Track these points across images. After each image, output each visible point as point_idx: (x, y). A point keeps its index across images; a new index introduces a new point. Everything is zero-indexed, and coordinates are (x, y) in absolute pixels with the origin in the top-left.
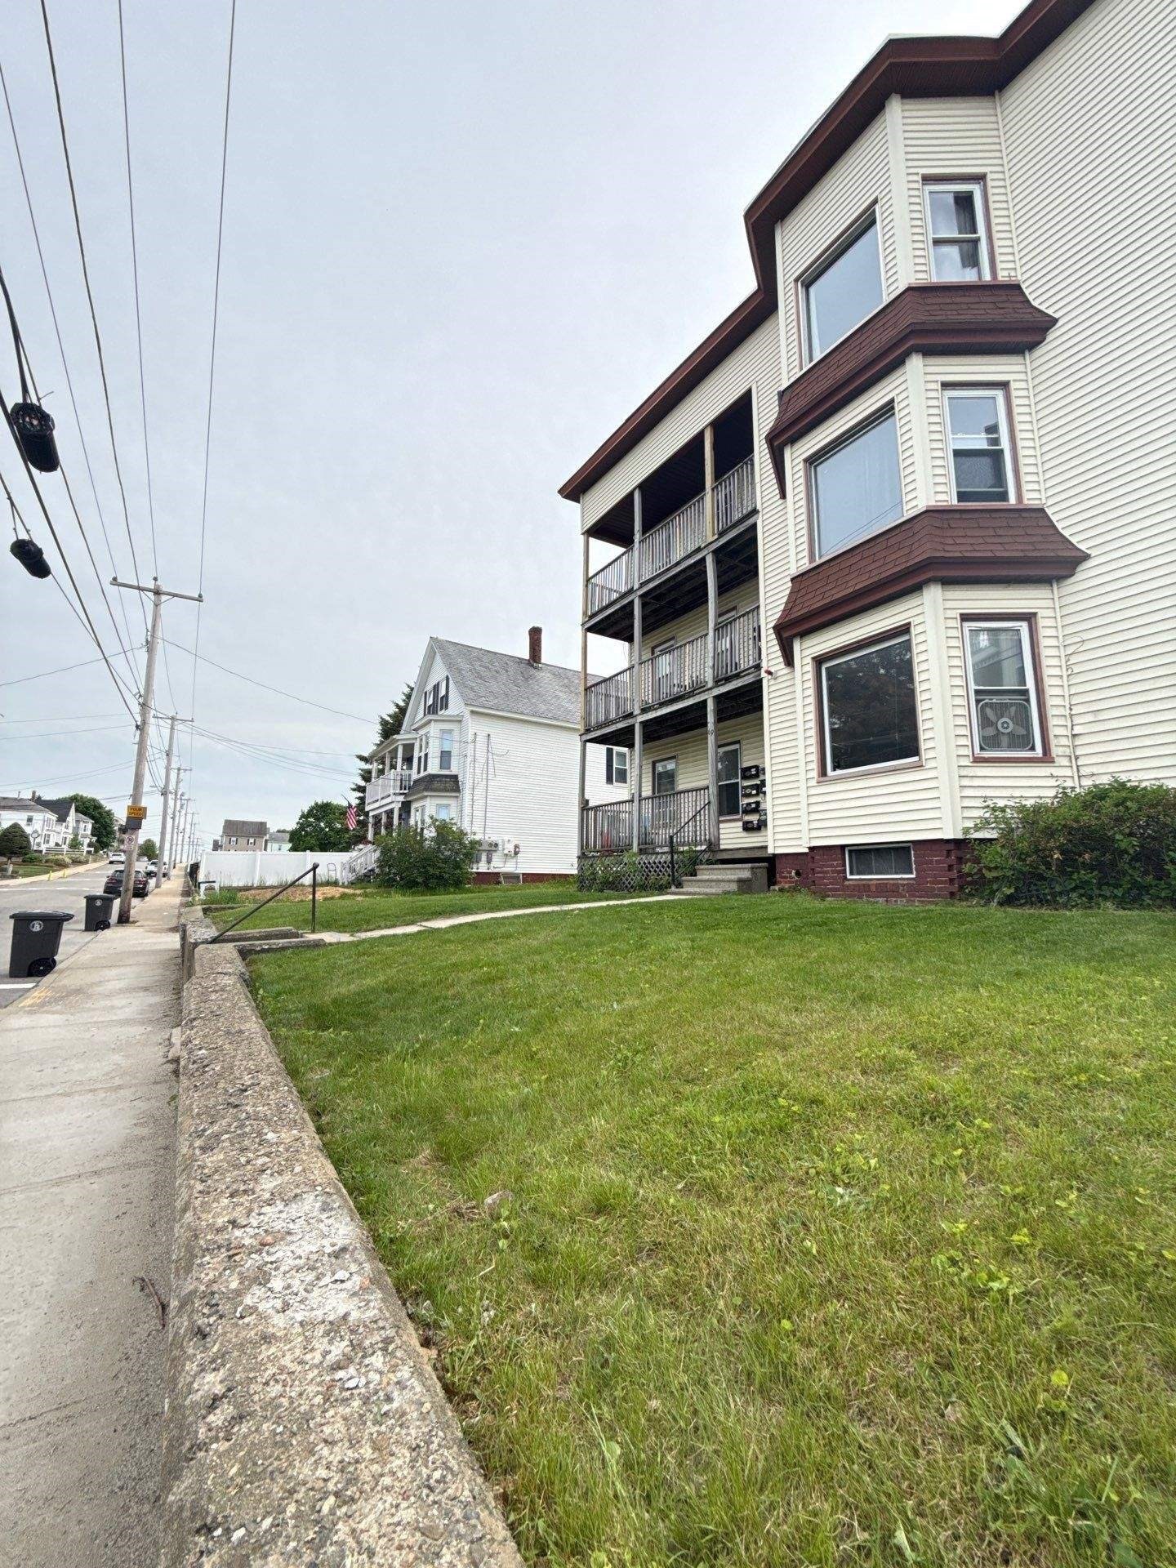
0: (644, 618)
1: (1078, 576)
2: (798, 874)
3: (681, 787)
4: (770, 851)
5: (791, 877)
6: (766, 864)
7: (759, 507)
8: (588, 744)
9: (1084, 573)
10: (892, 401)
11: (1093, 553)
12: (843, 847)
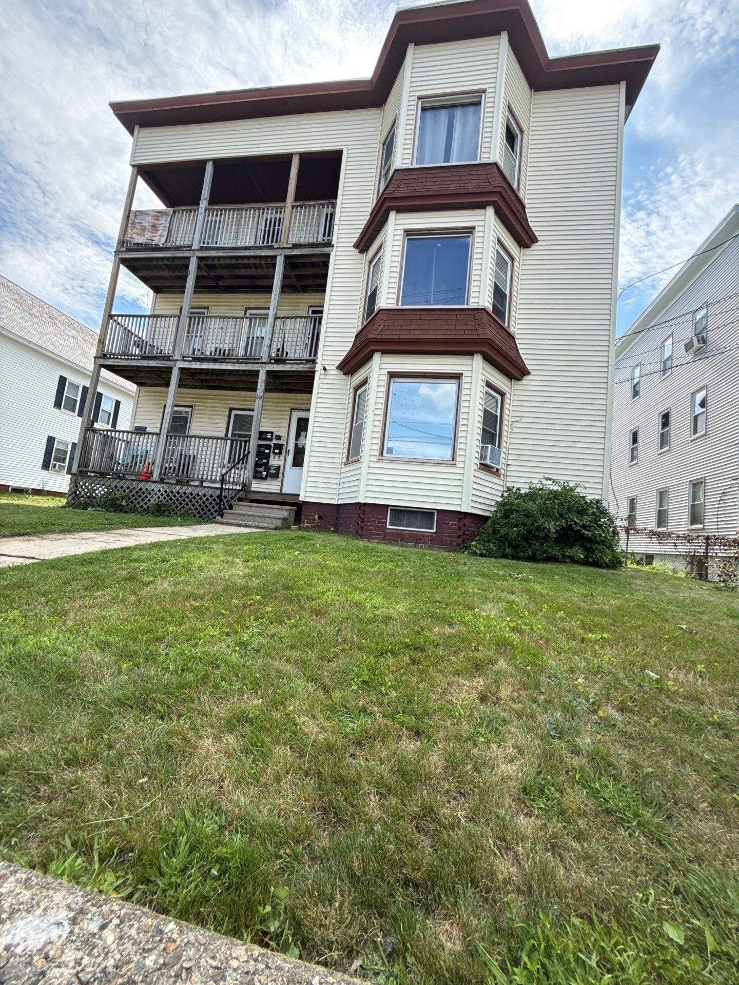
0: (198, 278)
1: (523, 382)
2: (320, 518)
3: (192, 433)
4: (301, 499)
5: (314, 519)
6: (295, 508)
7: (334, 243)
8: (102, 369)
9: (526, 380)
10: (474, 228)
11: (532, 373)
12: (388, 506)
